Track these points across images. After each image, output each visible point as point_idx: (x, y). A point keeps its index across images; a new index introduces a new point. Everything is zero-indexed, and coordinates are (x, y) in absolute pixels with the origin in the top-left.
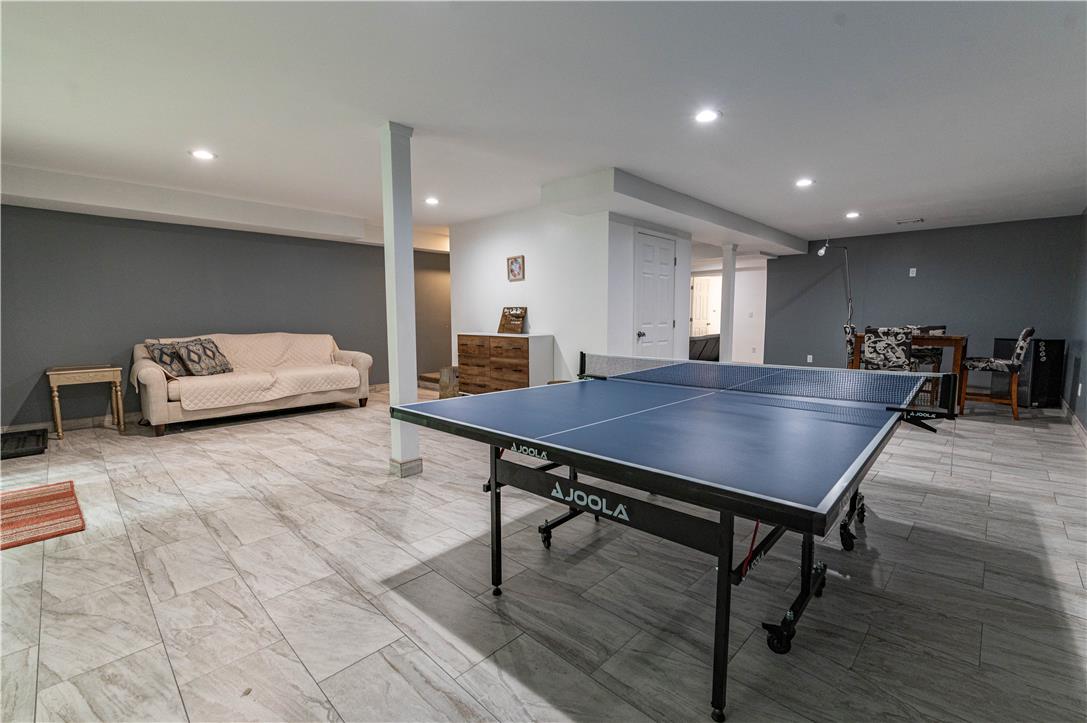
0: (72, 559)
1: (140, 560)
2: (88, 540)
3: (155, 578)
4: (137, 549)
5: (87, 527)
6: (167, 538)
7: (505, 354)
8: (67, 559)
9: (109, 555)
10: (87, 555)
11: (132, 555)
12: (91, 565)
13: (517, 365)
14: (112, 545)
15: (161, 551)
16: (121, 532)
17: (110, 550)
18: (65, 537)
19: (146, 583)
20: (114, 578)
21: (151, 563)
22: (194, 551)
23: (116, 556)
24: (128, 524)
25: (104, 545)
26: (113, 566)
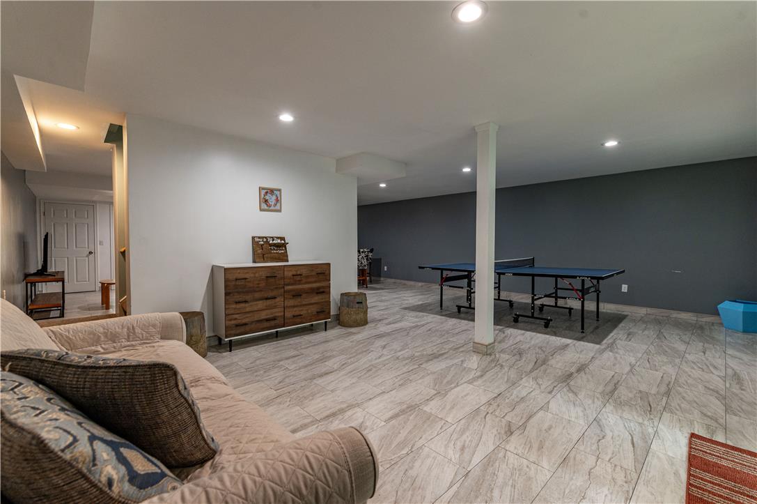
0: (705, 415)
1: (668, 393)
2: (692, 422)
3: (667, 382)
4: (665, 399)
5: (688, 436)
6: (644, 396)
7: (304, 281)
8: (709, 417)
9: (683, 405)
10: (696, 412)
11: (670, 397)
12: (695, 405)
13: (318, 288)
14: (678, 410)
15: (654, 391)
16: (666, 415)
17: (680, 407)
18: (708, 436)
19: (672, 383)
20: (686, 392)
21: (663, 389)
22: (639, 382)
23: (679, 402)
24: (657, 419)
25: (682, 412)
26: (683, 398)
